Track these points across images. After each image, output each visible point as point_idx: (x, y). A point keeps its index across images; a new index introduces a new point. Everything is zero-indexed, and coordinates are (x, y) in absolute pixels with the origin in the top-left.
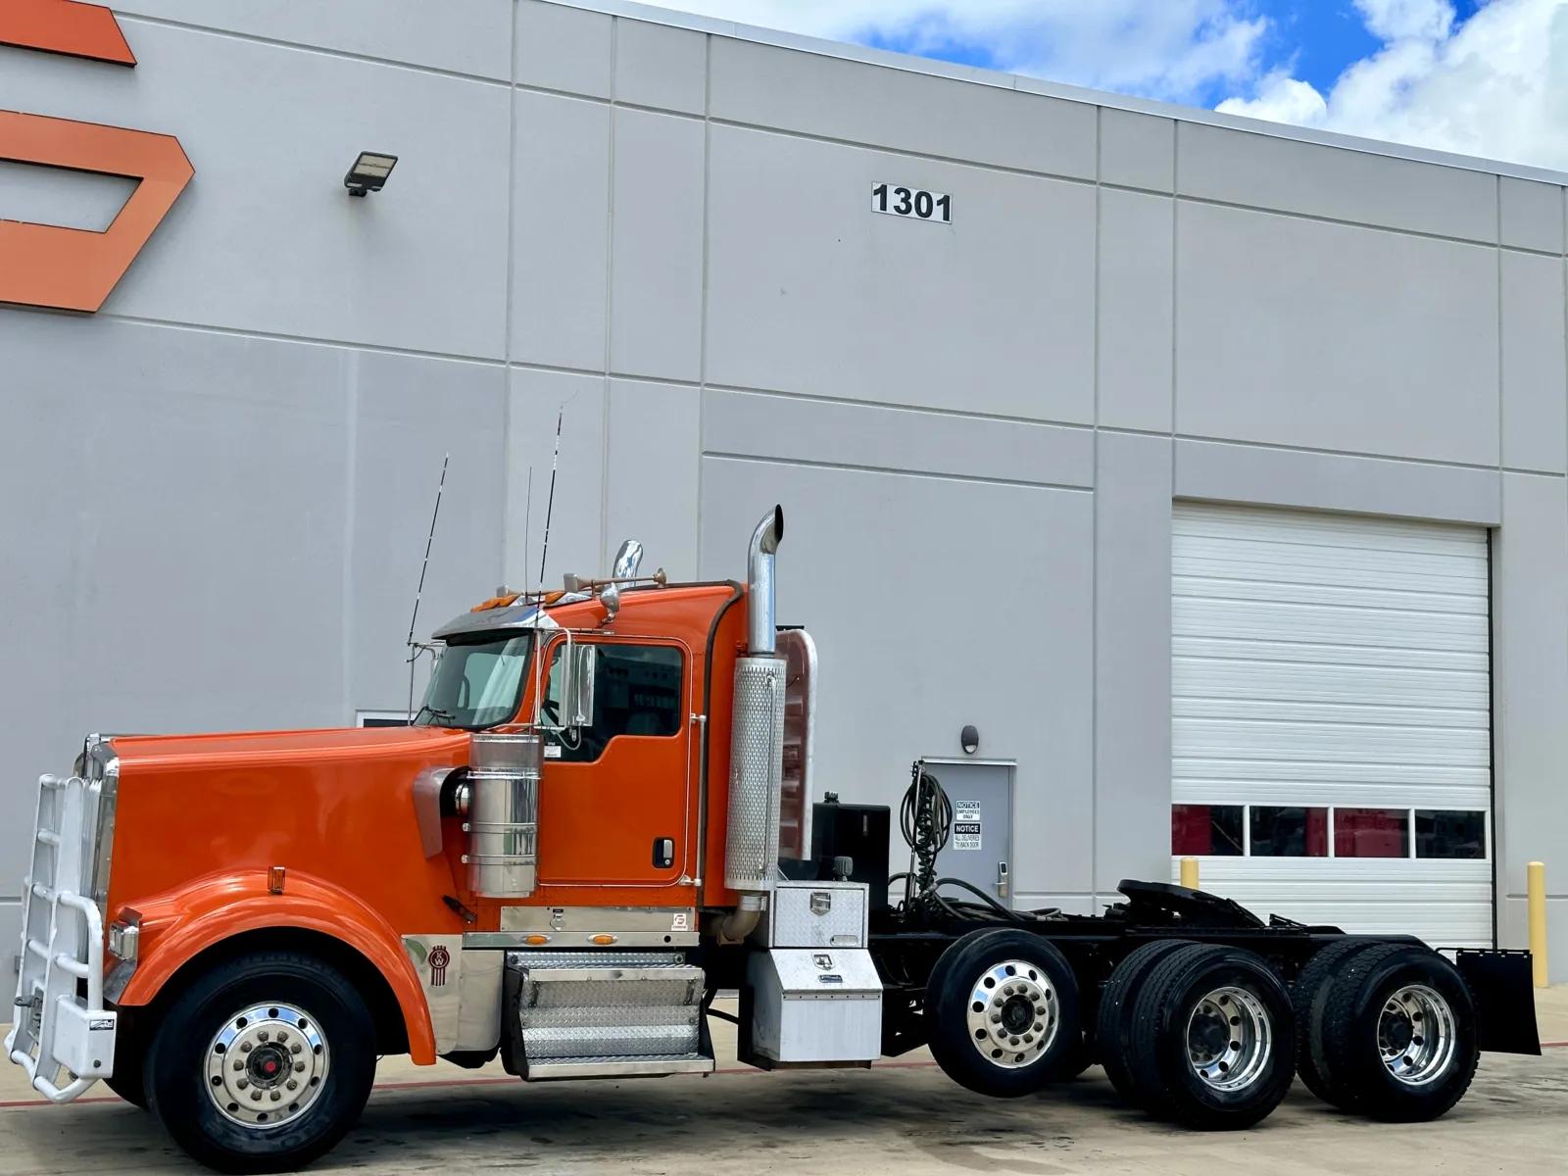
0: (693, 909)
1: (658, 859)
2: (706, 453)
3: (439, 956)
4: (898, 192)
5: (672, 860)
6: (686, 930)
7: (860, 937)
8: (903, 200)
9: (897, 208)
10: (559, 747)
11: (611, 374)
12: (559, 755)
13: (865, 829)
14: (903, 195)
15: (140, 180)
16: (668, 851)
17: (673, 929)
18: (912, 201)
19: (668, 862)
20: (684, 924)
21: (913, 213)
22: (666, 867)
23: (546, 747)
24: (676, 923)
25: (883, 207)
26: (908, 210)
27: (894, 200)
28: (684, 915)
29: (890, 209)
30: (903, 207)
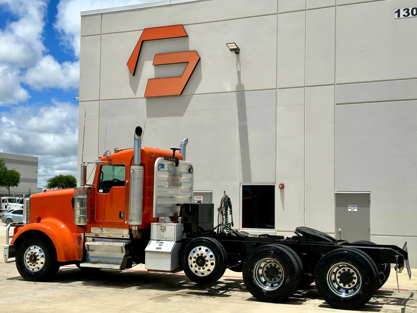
0: (128, 229)
1: (120, 217)
2: (337, 104)
3: (79, 238)
4: (404, 10)
5: (123, 217)
6: (127, 234)
7: (174, 238)
8: (406, 12)
9: (404, 16)
10: (102, 190)
11: (307, 87)
12: (102, 192)
13: (190, 210)
14: (406, 11)
15: (188, 62)
16: (122, 216)
17: (124, 234)
18: (410, 12)
19: (122, 218)
20: (126, 233)
21: (411, 15)
22: (122, 219)
23: (99, 190)
24: (124, 233)
25: (399, 16)
26: (409, 14)
27: (402, 13)
28: (126, 231)
29: (401, 16)
30: (406, 14)
